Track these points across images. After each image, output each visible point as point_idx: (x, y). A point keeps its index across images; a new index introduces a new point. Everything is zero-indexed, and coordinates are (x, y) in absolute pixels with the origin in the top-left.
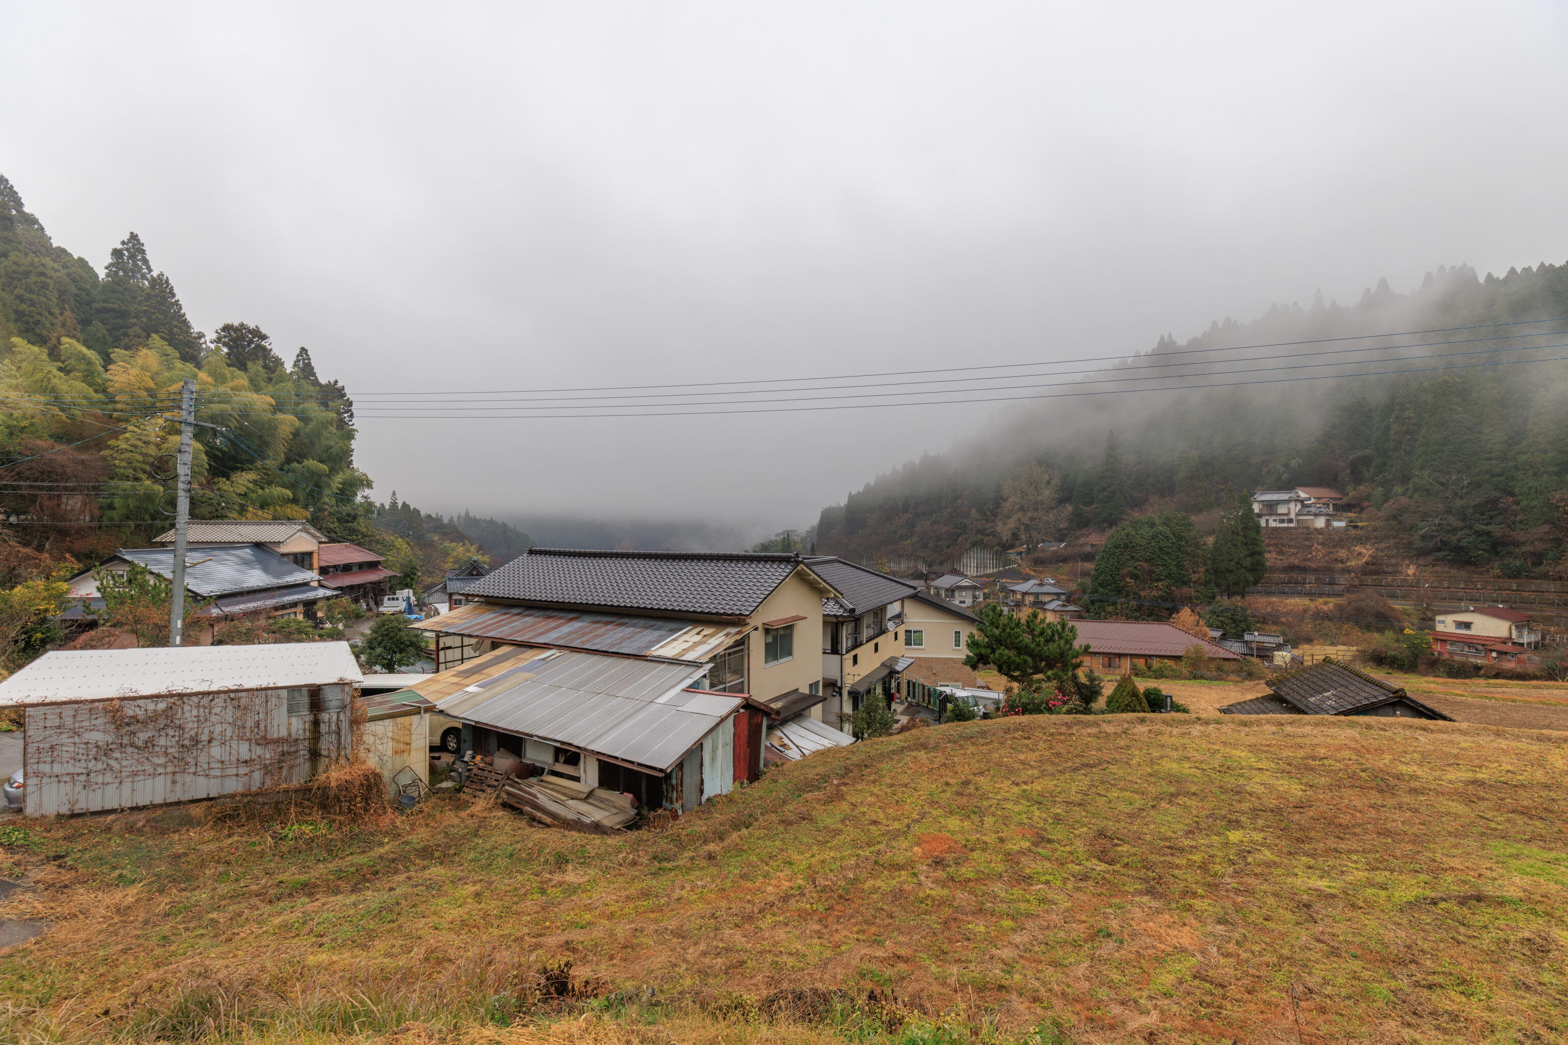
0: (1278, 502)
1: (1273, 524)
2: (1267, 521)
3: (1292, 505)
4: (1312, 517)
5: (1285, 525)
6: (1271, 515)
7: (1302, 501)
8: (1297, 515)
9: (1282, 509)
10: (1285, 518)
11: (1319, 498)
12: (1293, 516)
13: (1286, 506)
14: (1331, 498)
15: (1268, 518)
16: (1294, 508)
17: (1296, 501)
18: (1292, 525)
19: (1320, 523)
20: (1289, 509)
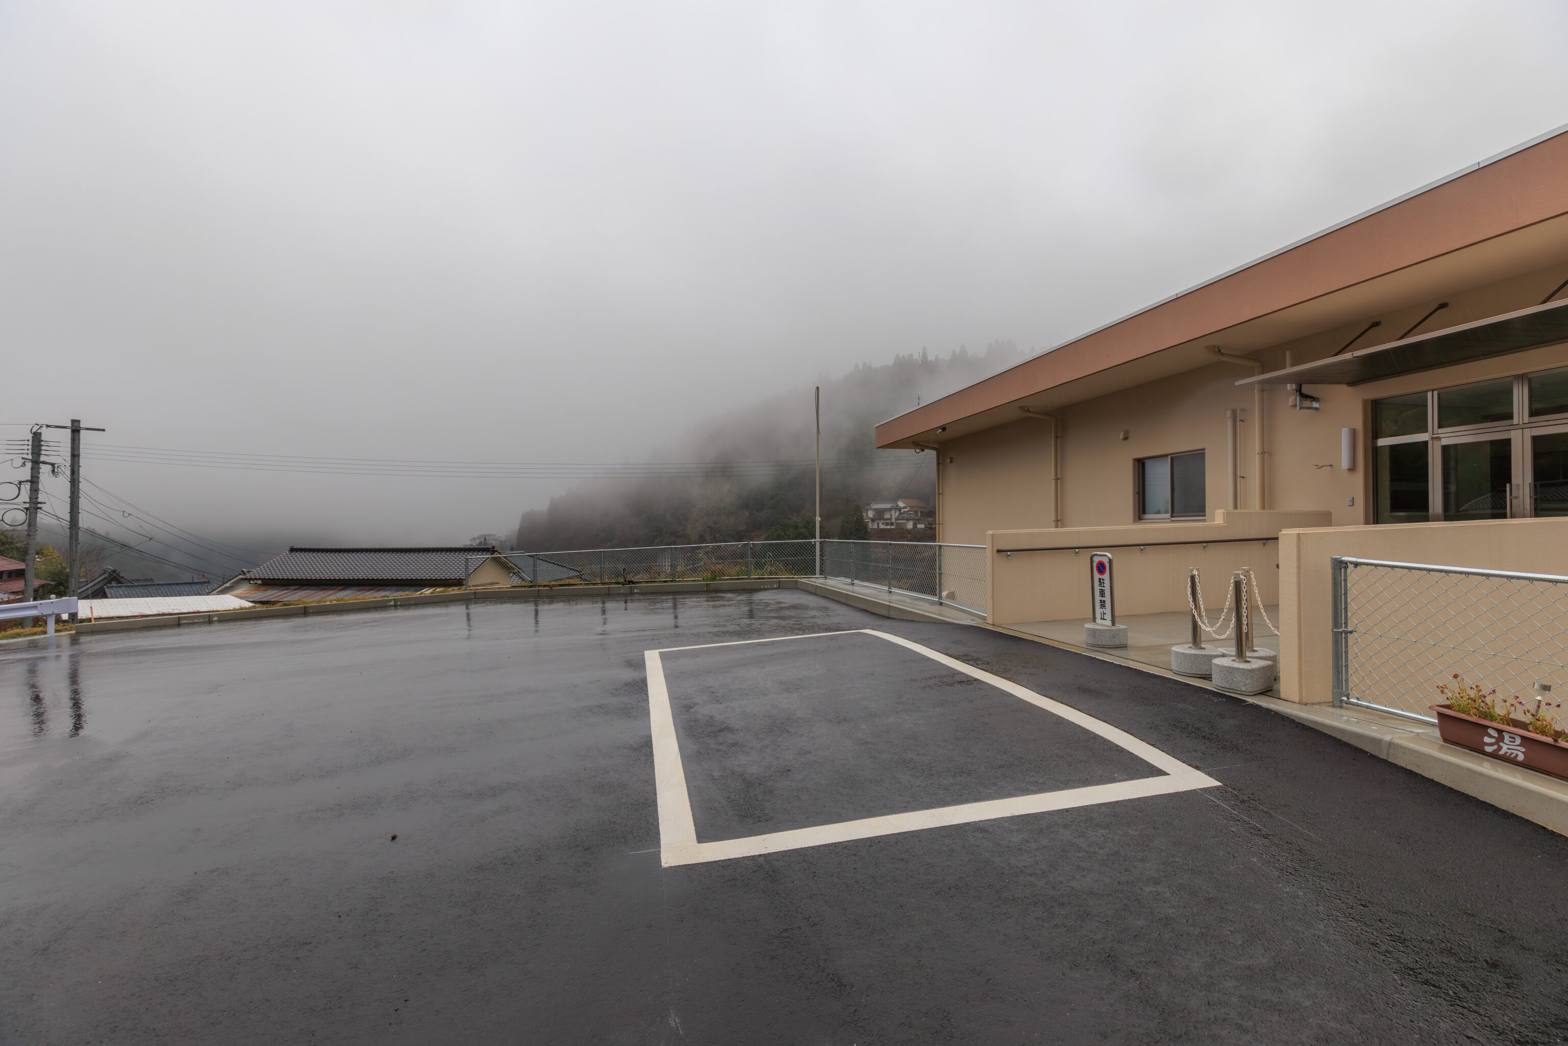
0: (885, 510)
1: (882, 526)
2: (878, 524)
3: (893, 512)
4: (905, 521)
5: (889, 527)
6: (881, 519)
7: (900, 509)
8: (896, 519)
9: (887, 516)
10: (889, 522)
11: (912, 507)
12: (893, 520)
13: (889, 513)
14: (919, 507)
15: (878, 522)
16: (895, 514)
17: (895, 509)
18: (893, 527)
19: (910, 525)
20: (891, 515)
